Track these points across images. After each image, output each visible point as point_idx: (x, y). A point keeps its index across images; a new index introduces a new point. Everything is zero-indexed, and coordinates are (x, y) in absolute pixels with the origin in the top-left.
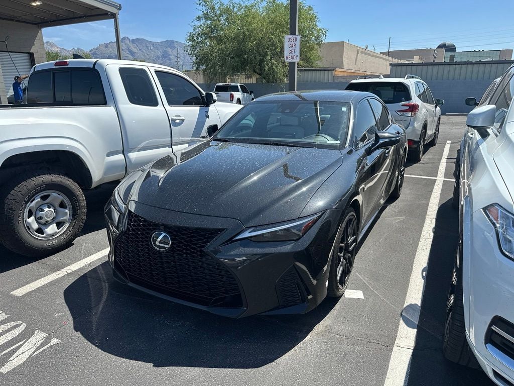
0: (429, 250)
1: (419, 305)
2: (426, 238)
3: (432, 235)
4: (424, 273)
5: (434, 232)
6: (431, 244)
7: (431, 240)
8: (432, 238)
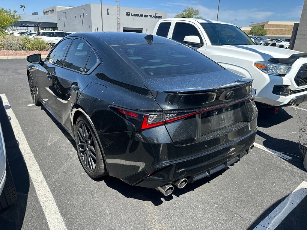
0: (13, 128)
1: (6, 110)
2: (19, 134)
3: (17, 139)
4: (9, 118)
5: (16, 141)
6: (14, 132)
7: (15, 134)
8: (15, 136)
